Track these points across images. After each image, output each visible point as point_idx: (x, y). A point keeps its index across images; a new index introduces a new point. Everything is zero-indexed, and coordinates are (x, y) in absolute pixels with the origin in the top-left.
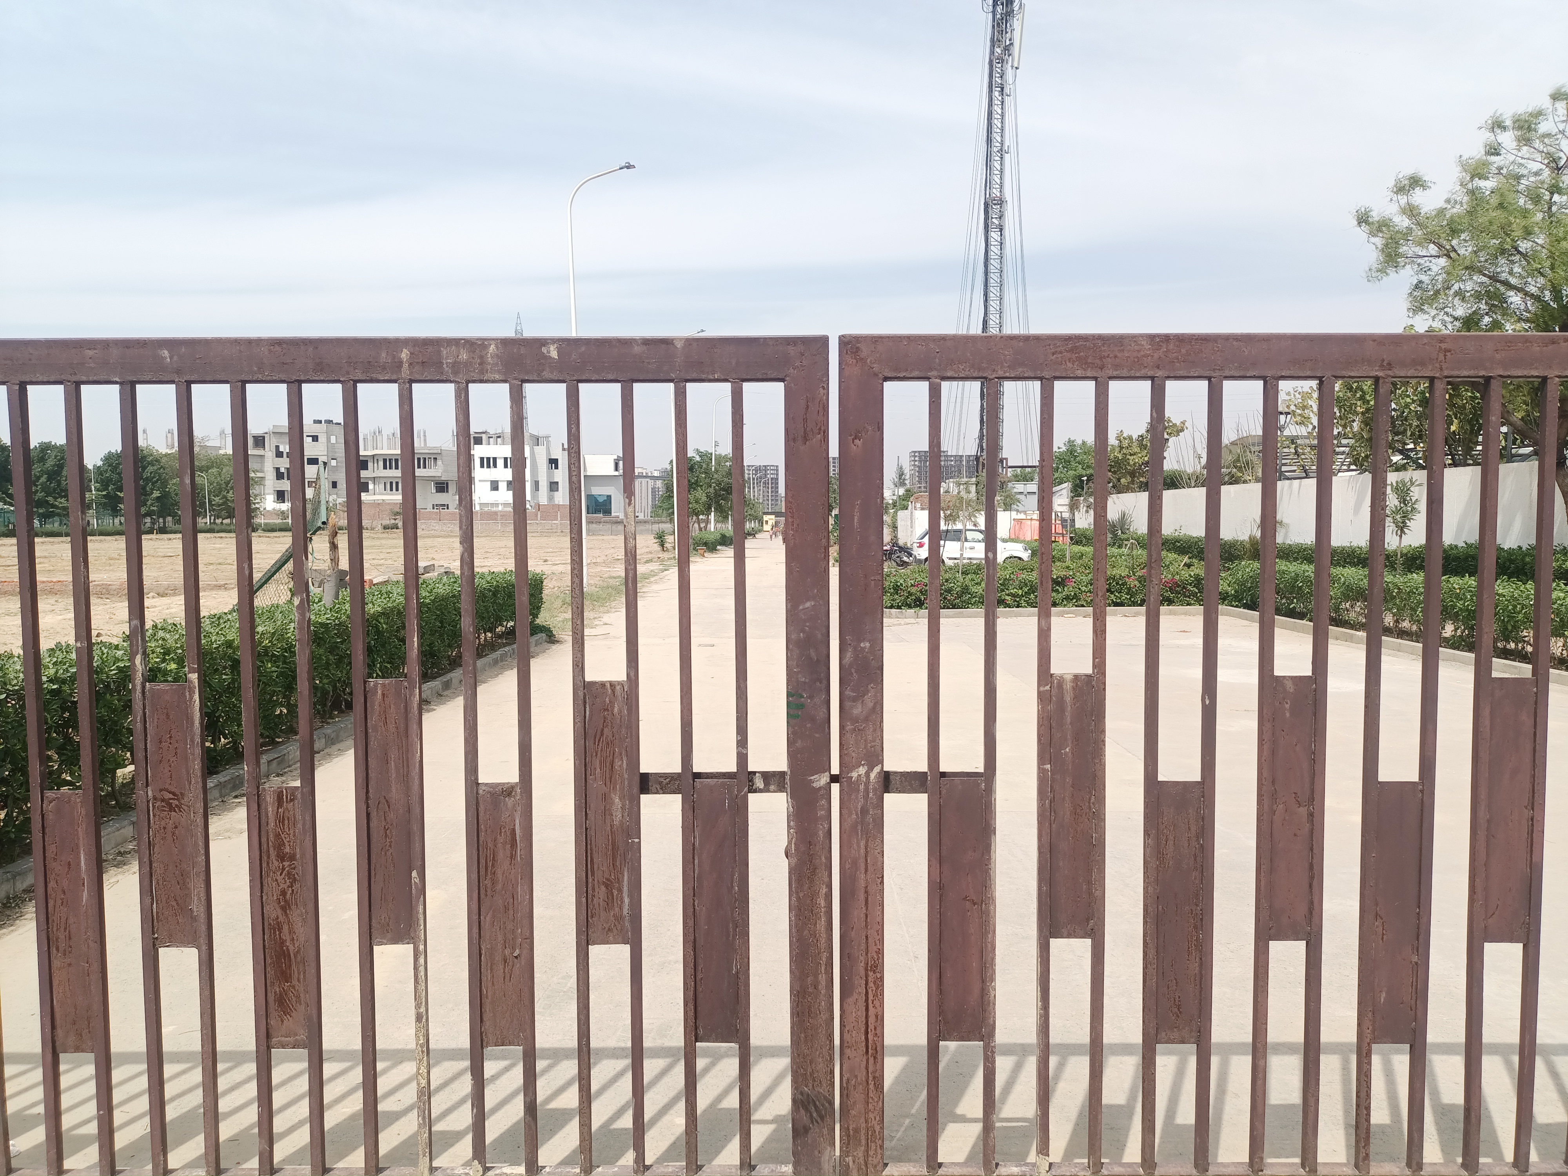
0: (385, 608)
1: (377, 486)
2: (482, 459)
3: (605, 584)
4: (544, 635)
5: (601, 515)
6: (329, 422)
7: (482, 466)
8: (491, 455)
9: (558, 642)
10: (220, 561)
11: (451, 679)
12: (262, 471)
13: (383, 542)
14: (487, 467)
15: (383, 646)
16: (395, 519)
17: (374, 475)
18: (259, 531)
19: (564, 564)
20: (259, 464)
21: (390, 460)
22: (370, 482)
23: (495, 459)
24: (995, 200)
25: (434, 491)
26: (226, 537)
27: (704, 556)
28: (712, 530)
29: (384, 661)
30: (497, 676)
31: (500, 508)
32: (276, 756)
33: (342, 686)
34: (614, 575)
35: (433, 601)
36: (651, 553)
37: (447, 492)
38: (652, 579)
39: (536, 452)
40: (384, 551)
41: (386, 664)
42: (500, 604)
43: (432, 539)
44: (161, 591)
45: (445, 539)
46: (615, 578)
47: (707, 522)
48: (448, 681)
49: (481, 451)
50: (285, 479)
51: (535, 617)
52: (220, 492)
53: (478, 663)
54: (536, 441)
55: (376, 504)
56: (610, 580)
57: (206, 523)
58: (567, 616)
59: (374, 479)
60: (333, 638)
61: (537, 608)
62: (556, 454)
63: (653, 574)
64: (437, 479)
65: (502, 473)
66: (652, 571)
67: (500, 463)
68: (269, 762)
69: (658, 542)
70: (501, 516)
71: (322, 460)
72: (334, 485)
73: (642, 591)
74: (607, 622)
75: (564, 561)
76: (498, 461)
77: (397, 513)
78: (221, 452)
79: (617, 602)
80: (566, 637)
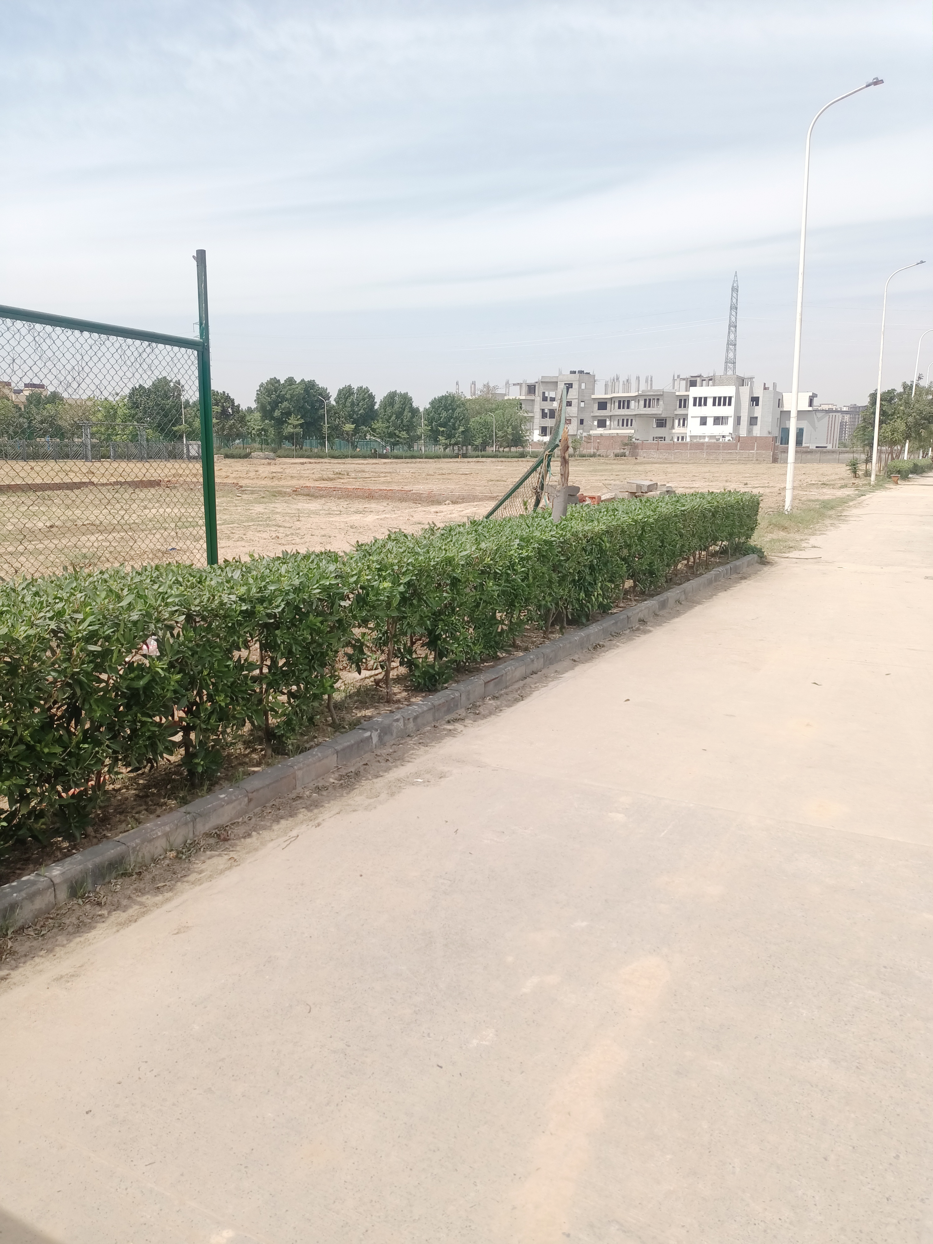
0: (609, 527)
1: (612, 423)
2: (695, 399)
3: (807, 507)
4: (755, 556)
6: (581, 372)
7: (695, 405)
8: (703, 395)
9: (769, 563)
10: (498, 479)
11: (668, 599)
12: (532, 412)
13: (614, 466)
14: (699, 406)
15: (605, 564)
16: (624, 449)
17: (611, 414)
18: (528, 457)
19: (763, 487)
20: (531, 407)
21: (624, 401)
22: (607, 419)
23: (706, 399)
25: (655, 426)
26: (505, 462)
27: (897, 483)
28: (905, 458)
29: (605, 579)
30: (711, 596)
31: (707, 440)
32: (494, 677)
33: (564, 604)
34: (813, 498)
35: (656, 520)
36: (843, 479)
37: (665, 426)
38: (851, 504)
39: (740, 391)
40: (614, 473)
41: (607, 583)
42: (718, 524)
43: (650, 465)
44: (454, 499)
45: (661, 465)
46: (813, 501)
47: (902, 451)
48: (664, 601)
49: (695, 392)
50: (548, 417)
51: (747, 538)
52: (503, 428)
53: (693, 583)
54: (742, 382)
55: (611, 437)
56: (809, 503)
57: (493, 451)
58: (774, 536)
59: (610, 417)
60: (557, 556)
61: (751, 529)
62: (758, 392)
63: (849, 499)
64: (658, 416)
65: (710, 411)
66: (848, 496)
67: (710, 402)
68: (486, 683)
69: (849, 470)
70: (707, 446)
71: (574, 402)
72: (582, 422)
73: (843, 515)
74: (816, 545)
75: (761, 485)
76: (708, 400)
77: (626, 445)
78: (506, 398)
79: (820, 524)
80: (776, 559)
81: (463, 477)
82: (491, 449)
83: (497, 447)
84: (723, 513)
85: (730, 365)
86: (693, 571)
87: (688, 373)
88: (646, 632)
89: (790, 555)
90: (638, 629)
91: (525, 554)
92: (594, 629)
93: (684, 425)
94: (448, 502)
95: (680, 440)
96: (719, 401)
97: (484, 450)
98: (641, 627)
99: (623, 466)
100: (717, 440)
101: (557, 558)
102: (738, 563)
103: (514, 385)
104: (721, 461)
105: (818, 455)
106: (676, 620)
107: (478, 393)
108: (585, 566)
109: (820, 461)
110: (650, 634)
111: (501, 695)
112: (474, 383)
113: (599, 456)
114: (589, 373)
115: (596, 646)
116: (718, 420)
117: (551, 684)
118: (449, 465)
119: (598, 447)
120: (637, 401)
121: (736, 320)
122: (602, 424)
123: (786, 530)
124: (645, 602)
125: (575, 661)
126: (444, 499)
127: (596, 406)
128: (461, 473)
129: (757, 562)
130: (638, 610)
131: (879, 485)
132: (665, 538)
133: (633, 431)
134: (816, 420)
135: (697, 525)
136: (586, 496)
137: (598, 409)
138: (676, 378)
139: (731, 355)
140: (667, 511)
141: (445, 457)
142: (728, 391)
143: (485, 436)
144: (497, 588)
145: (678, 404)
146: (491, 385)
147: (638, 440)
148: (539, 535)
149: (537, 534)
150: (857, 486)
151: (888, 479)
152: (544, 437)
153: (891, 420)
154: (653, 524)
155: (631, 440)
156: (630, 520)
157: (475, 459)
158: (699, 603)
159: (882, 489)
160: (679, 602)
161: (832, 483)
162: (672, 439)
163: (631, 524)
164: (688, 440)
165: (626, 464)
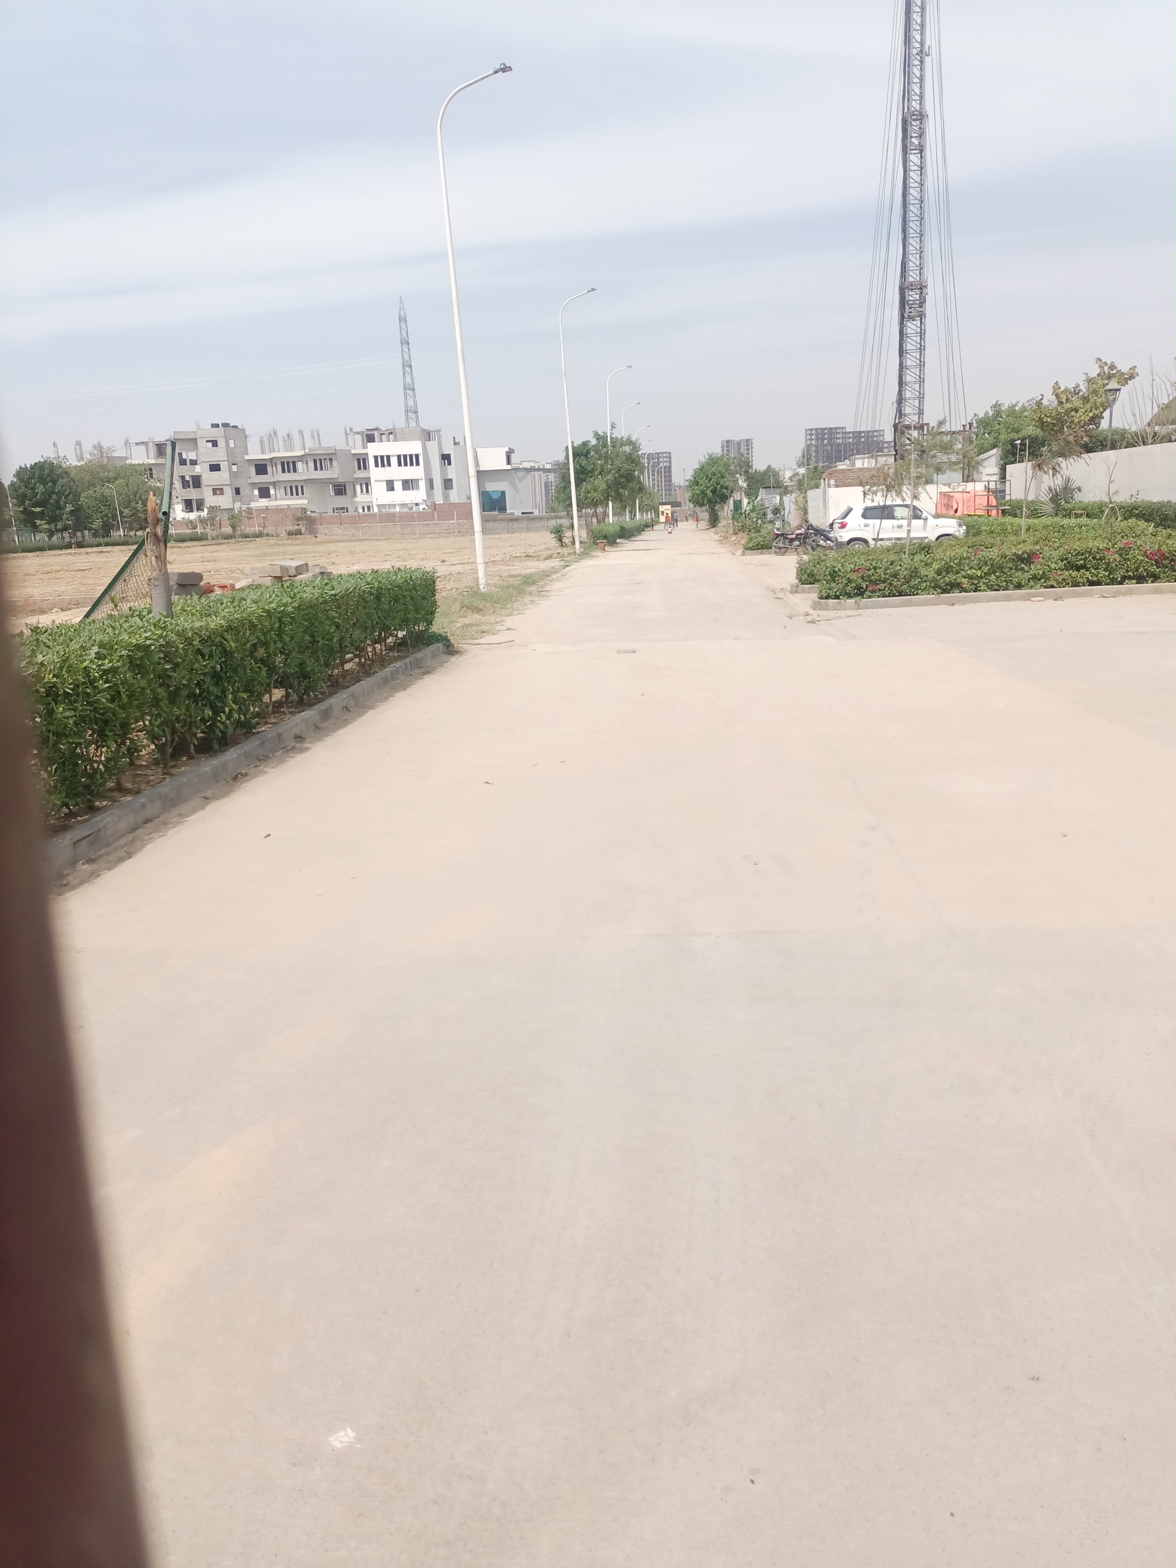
1: (278, 492)
2: (376, 458)
3: (506, 584)
4: (440, 645)
5: (497, 512)
6: (226, 425)
7: (377, 465)
8: (385, 453)
9: (457, 652)
11: (331, 707)
13: (288, 548)
14: (382, 466)
16: (298, 525)
17: (274, 479)
18: (173, 542)
19: (462, 564)
21: (288, 463)
22: (271, 487)
23: (388, 457)
24: (914, 115)
25: (332, 494)
27: (604, 550)
28: (611, 521)
30: (387, 698)
31: (398, 509)
34: (513, 573)
35: (298, 609)
36: (549, 549)
37: (346, 494)
38: (554, 576)
39: (428, 447)
40: (287, 557)
42: (385, 609)
43: (334, 544)
45: (346, 544)
46: (515, 576)
47: (605, 515)
48: (327, 710)
49: (374, 449)
50: (191, 487)
51: (428, 625)
52: (129, 504)
53: (365, 684)
54: (427, 436)
55: (279, 510)
56: (510, 579)
57: (120, 536)
58: (467, 621)
59: (274, 484)
60: (159, 664)
61: (431, 613)
62: (449, 449)
63: (554, 571)
64: (335, 481)
65: (397, 473)
66: (553, 568)
67: (394, 461)
68: (76, 843)
69: (555, 537)
70: (399, 517)
71: (224, 466)
72: (237, 491)
73: (544, 590)
74: (511, 627)
75: (461, 562)
76: (391, 458)
77: (299, 519)
78: (128, 462)
79: (519, 603)
80: (466, 647)
81: (79, 574)
82: (118, 533)
83: (126, 530)
84: (390, 596)
85: (411, 414)
86: (366, 671)
87: (364, 425)
88: (302, 750)
89: (482, 641)
90: (293, 748)
91: (107, 665)
92: (232, 754)
93: (367, 491)
94: (55, 610)
95: (366, 510)
96: (407, 460)
97: (108, 536)
98: (298, 745)
99: (299, 547)
100: (410, 509)
101: (160, 667)
102: (419, 655)
103: (137, 444)
104: (418, 535)
105: (525, 523)
106: (342, 731)
107: (87, 456)
108: (204, 674)
109: (528, 530)
110: (308, 752)
111: (100, 856)
112: (79, 444)
113: (268, 535)
114: (236, 427)
115: (237, 775)
116: (408, 484)
117: (172, 832)
118: (58, 560)
119: (264, 524)
120: (305, 462)
121: (410, 358)
122: (264, 493)
123: (480, 612)
124: (302, 714)
125: (206, 798)
126: (49, 606)
127: (253, 470)
128: (76, 568)
129: (444, 653)
130: (291, 725)
131: (585, 554)
132: (315, 631)
133: (306, 502)
134: (517, 481)
135: (357, 612)
136: (215, 585)
137: (257, 474)
138: (348, 431)
139: (411, 402)
140: (312, 596)
141: (52, 548)
142: (413, 447)
143: (106, 515)
144: (72, 713)
145: (356, 465)
146: (105, 445)
147: (314, 512)
148: (127, 638)
149: (125, 637)
150: (563, 556)
151: (595, 546)
152: (190, 514)
153: (591, 477)
154: (293, 614)
155: (305, 513)
156: (260, 611)
157: (96, 549)
158: (371, 708)
159: (588, 558)
160: (346, 709)
161: (538, 554)
162: (356, 510)
163: (262, 616)
164: (376, 510)
165: (303, 544)
